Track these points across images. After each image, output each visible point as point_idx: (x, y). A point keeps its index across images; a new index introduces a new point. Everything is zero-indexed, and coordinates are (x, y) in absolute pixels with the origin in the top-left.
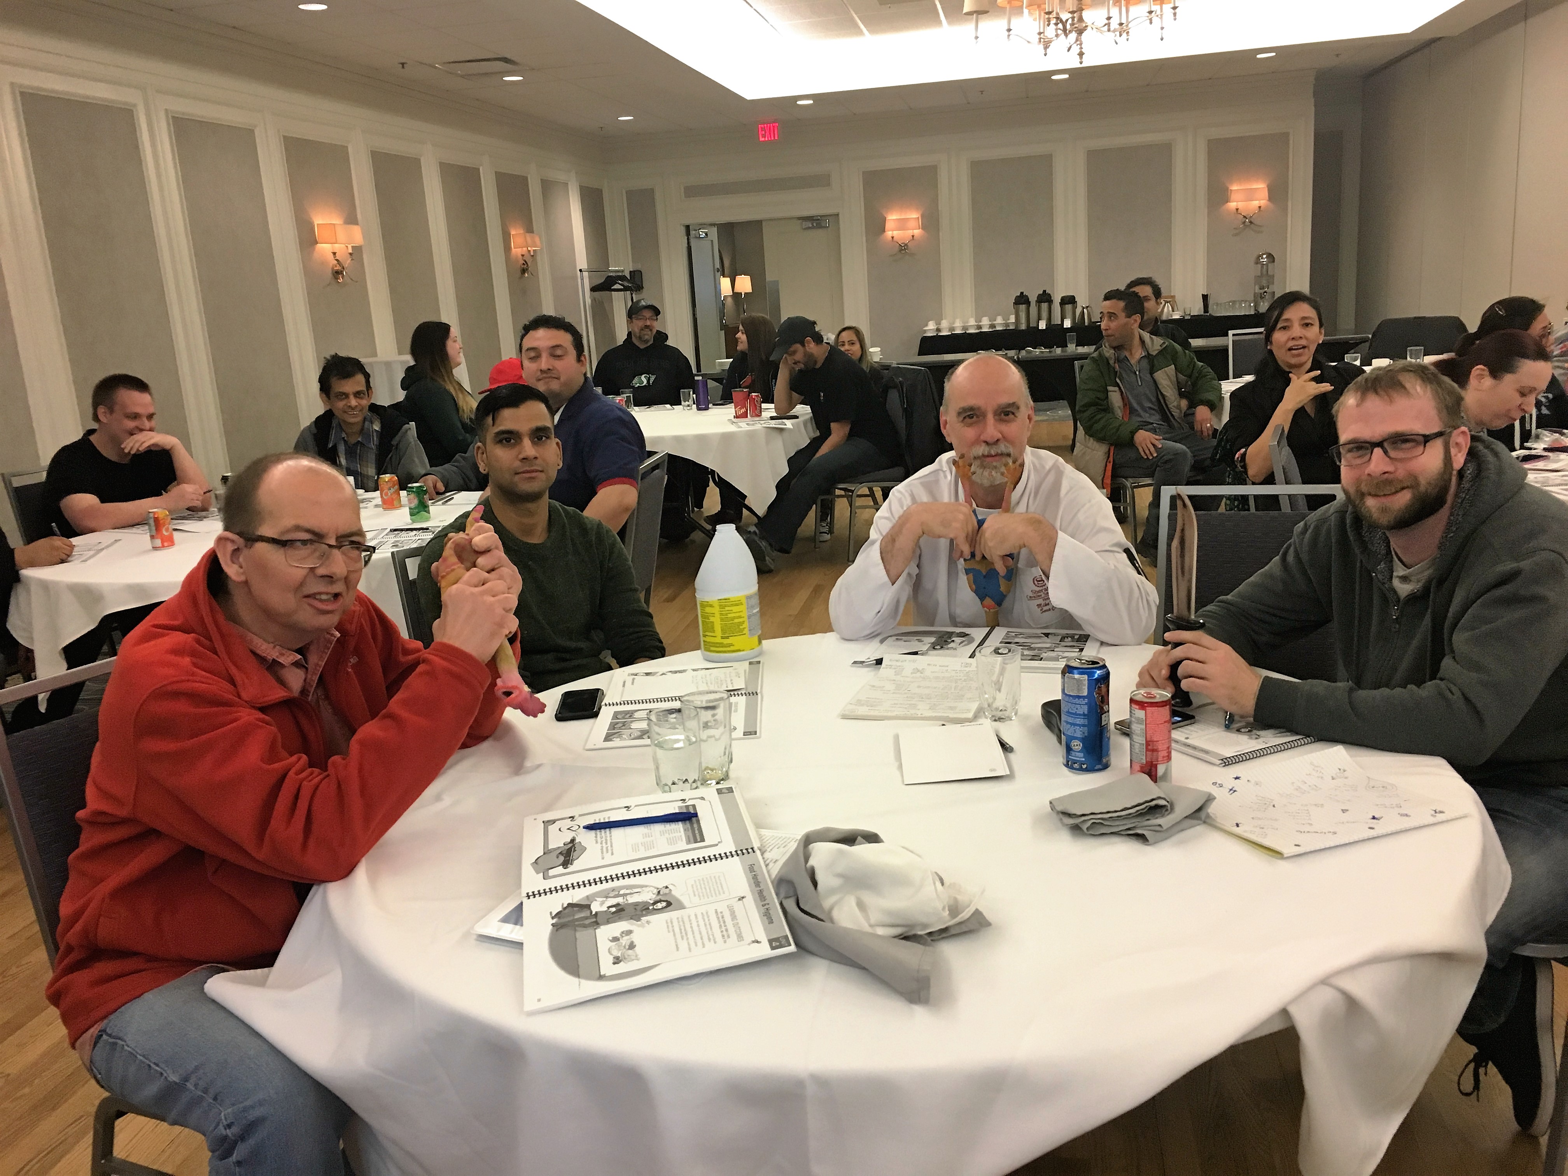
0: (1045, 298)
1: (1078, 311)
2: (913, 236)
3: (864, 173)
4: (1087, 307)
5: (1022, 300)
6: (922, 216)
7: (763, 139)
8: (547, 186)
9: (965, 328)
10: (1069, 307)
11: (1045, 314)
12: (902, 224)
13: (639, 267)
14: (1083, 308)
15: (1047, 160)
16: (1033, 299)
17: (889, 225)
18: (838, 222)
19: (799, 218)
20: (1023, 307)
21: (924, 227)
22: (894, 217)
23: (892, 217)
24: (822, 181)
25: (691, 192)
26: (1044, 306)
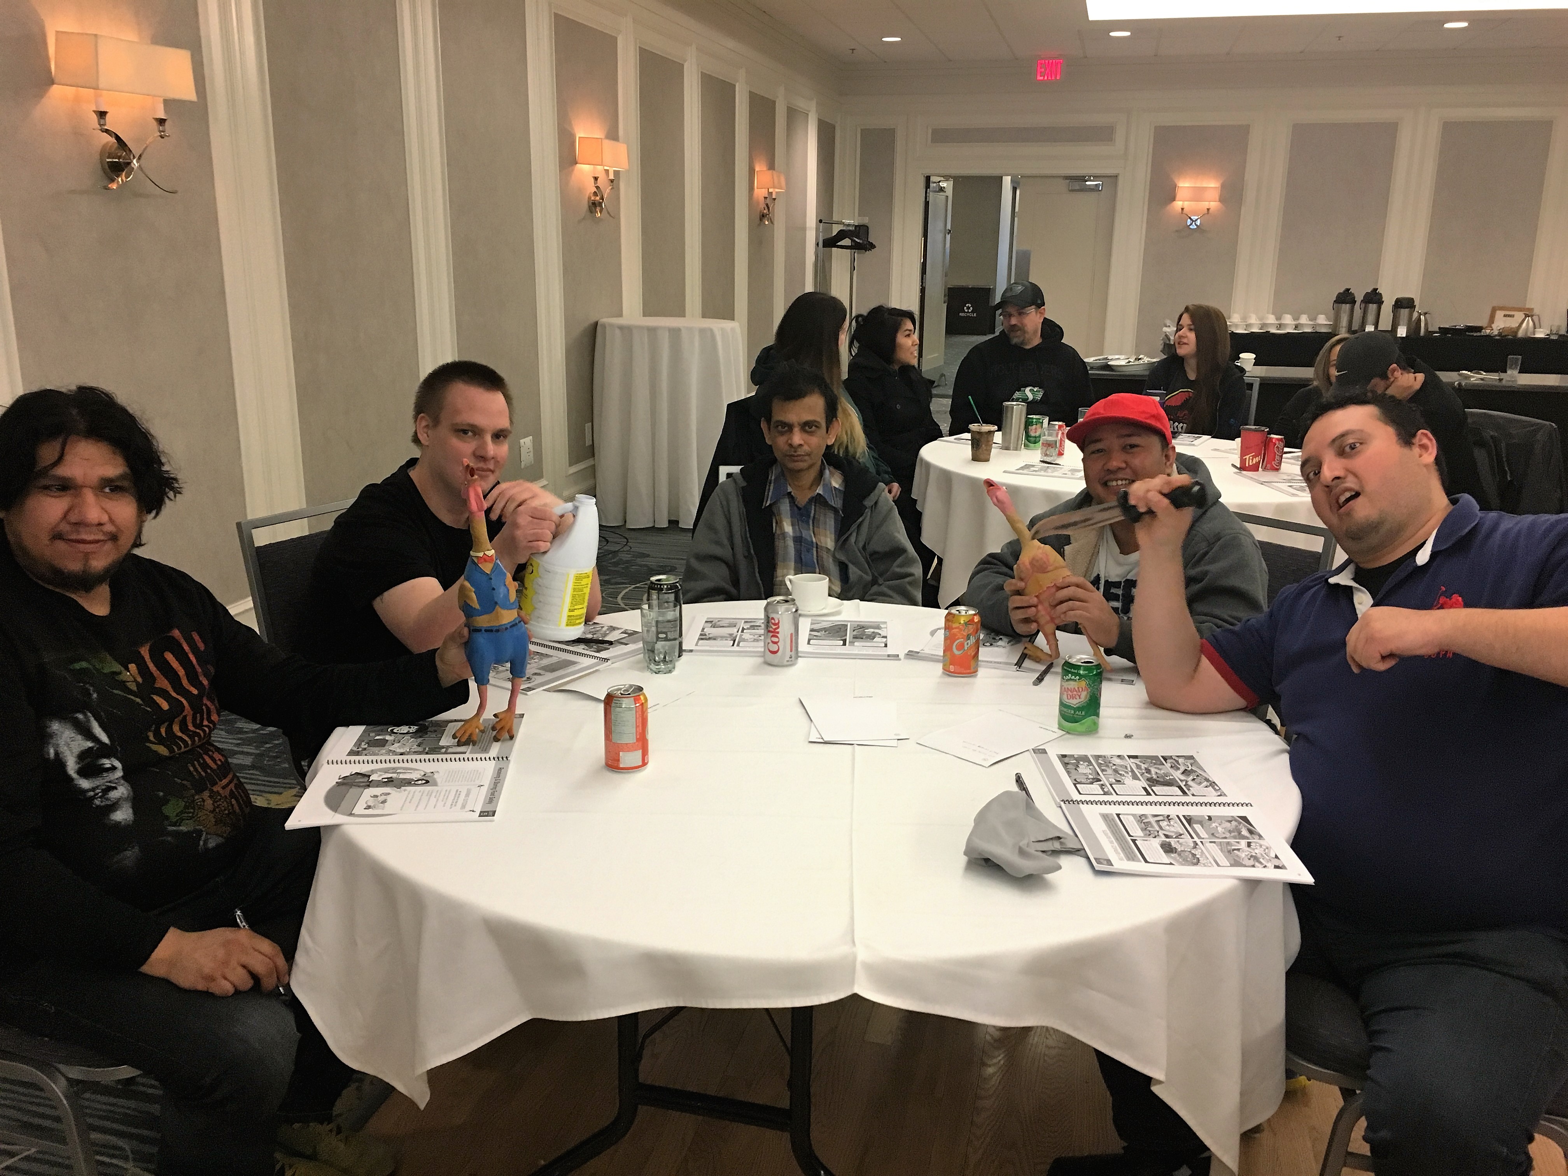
0: (1374, 298)
1: (1415, 315)
2: (1208, 209)
3: (1156, 128)
4: (1426, 313)
5: (1345, 298)
6: (1223, 186)
7: (1042, 78)
8: (792, 113)
9: (1263, 326)
10: (1404, 312)
11: (1371, 317)
12: (1198, 194)
13: (865, 221)
14: (1420, 314)
15: (1390, 130)
16: (1359, 298)
17: (1180, 194)
18: (1115, 185)
19: (1067, 178)
20: (1346, 307)
21: (1222, 200)
22: (1187, 185)
23: (1185, 184)
24: (1105, 134)
25: (941, 136)
26: (1373, 307)
